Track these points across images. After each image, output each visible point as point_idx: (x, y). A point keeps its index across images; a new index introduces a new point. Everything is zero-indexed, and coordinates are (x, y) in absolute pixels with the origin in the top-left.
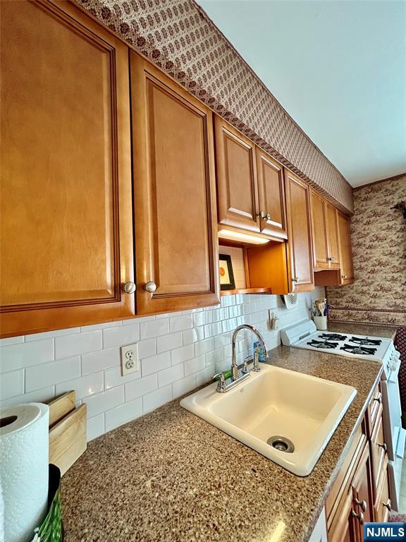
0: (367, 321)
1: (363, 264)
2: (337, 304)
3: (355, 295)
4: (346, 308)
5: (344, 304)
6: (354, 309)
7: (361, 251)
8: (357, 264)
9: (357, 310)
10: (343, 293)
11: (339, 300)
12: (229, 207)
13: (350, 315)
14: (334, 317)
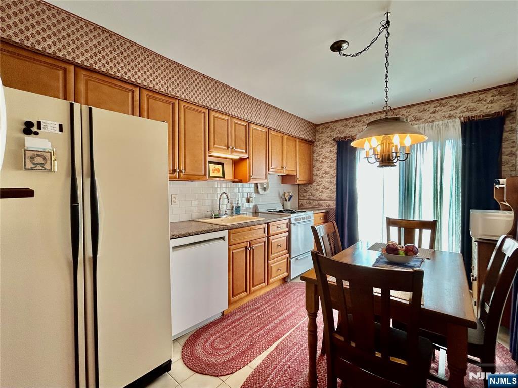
0: (317, 207)
1: (318, 173)
2: (304, 196)
3: (313, 191)
4: (308, 199)
5: (307, 197)
6: (312, 200)
7: (317, 164)
8: (315, 172)
9: (313, 200)
10: (307, 190)
11: (305, 194)
12: (214, 145)
13: (309, 203)
14: (302, 205)
